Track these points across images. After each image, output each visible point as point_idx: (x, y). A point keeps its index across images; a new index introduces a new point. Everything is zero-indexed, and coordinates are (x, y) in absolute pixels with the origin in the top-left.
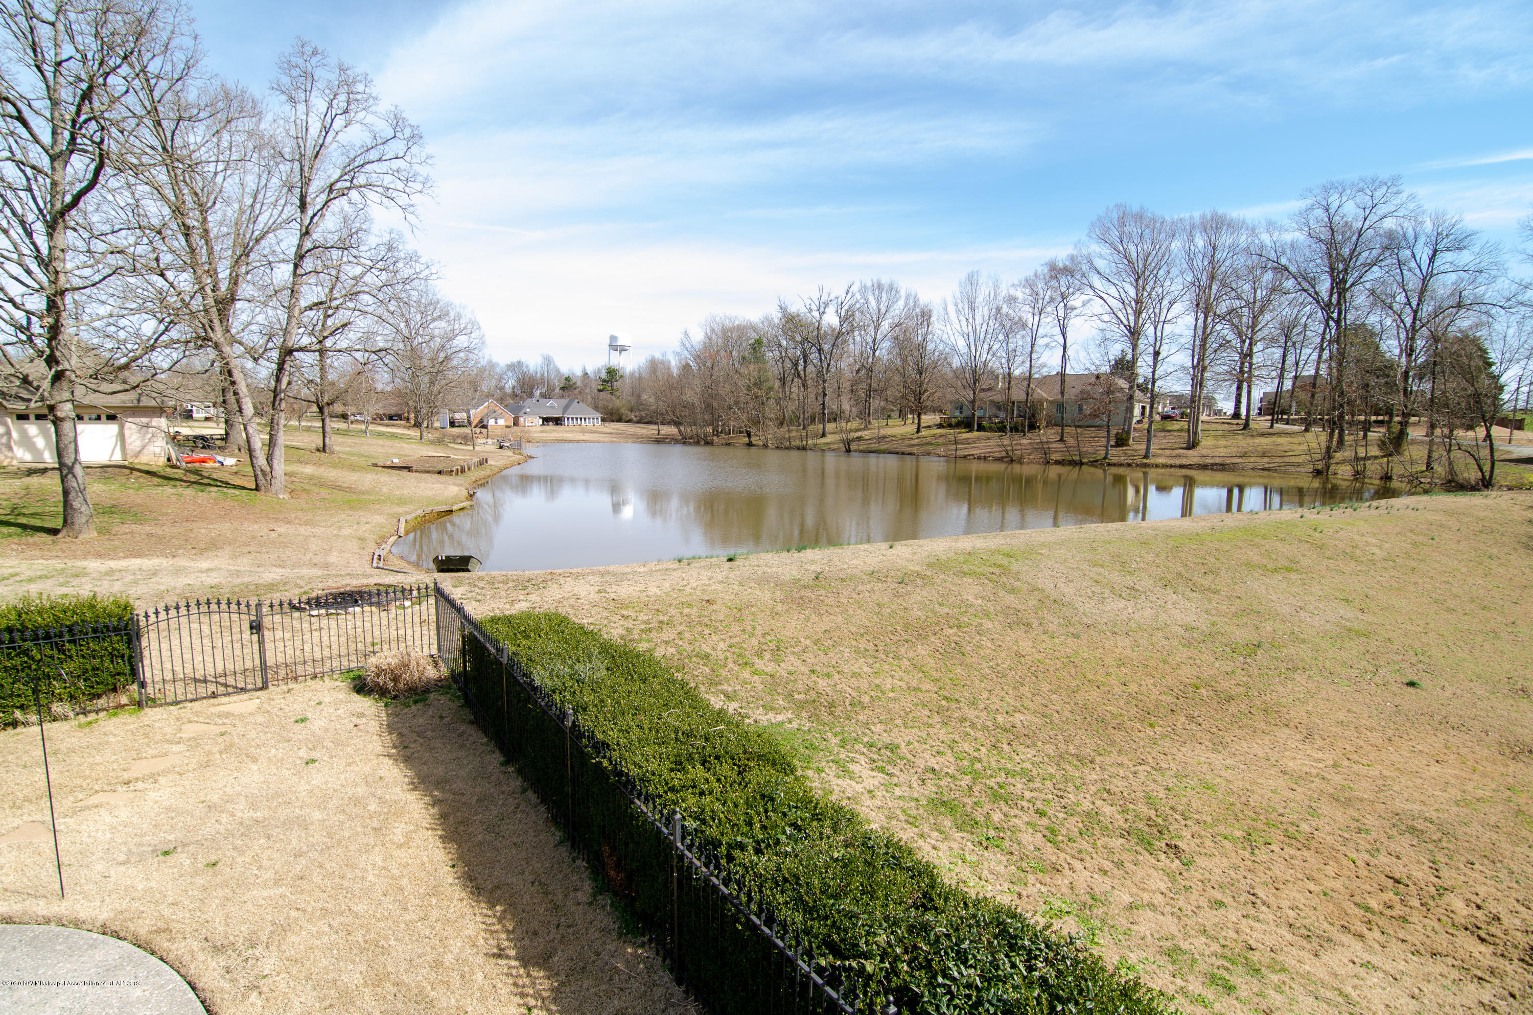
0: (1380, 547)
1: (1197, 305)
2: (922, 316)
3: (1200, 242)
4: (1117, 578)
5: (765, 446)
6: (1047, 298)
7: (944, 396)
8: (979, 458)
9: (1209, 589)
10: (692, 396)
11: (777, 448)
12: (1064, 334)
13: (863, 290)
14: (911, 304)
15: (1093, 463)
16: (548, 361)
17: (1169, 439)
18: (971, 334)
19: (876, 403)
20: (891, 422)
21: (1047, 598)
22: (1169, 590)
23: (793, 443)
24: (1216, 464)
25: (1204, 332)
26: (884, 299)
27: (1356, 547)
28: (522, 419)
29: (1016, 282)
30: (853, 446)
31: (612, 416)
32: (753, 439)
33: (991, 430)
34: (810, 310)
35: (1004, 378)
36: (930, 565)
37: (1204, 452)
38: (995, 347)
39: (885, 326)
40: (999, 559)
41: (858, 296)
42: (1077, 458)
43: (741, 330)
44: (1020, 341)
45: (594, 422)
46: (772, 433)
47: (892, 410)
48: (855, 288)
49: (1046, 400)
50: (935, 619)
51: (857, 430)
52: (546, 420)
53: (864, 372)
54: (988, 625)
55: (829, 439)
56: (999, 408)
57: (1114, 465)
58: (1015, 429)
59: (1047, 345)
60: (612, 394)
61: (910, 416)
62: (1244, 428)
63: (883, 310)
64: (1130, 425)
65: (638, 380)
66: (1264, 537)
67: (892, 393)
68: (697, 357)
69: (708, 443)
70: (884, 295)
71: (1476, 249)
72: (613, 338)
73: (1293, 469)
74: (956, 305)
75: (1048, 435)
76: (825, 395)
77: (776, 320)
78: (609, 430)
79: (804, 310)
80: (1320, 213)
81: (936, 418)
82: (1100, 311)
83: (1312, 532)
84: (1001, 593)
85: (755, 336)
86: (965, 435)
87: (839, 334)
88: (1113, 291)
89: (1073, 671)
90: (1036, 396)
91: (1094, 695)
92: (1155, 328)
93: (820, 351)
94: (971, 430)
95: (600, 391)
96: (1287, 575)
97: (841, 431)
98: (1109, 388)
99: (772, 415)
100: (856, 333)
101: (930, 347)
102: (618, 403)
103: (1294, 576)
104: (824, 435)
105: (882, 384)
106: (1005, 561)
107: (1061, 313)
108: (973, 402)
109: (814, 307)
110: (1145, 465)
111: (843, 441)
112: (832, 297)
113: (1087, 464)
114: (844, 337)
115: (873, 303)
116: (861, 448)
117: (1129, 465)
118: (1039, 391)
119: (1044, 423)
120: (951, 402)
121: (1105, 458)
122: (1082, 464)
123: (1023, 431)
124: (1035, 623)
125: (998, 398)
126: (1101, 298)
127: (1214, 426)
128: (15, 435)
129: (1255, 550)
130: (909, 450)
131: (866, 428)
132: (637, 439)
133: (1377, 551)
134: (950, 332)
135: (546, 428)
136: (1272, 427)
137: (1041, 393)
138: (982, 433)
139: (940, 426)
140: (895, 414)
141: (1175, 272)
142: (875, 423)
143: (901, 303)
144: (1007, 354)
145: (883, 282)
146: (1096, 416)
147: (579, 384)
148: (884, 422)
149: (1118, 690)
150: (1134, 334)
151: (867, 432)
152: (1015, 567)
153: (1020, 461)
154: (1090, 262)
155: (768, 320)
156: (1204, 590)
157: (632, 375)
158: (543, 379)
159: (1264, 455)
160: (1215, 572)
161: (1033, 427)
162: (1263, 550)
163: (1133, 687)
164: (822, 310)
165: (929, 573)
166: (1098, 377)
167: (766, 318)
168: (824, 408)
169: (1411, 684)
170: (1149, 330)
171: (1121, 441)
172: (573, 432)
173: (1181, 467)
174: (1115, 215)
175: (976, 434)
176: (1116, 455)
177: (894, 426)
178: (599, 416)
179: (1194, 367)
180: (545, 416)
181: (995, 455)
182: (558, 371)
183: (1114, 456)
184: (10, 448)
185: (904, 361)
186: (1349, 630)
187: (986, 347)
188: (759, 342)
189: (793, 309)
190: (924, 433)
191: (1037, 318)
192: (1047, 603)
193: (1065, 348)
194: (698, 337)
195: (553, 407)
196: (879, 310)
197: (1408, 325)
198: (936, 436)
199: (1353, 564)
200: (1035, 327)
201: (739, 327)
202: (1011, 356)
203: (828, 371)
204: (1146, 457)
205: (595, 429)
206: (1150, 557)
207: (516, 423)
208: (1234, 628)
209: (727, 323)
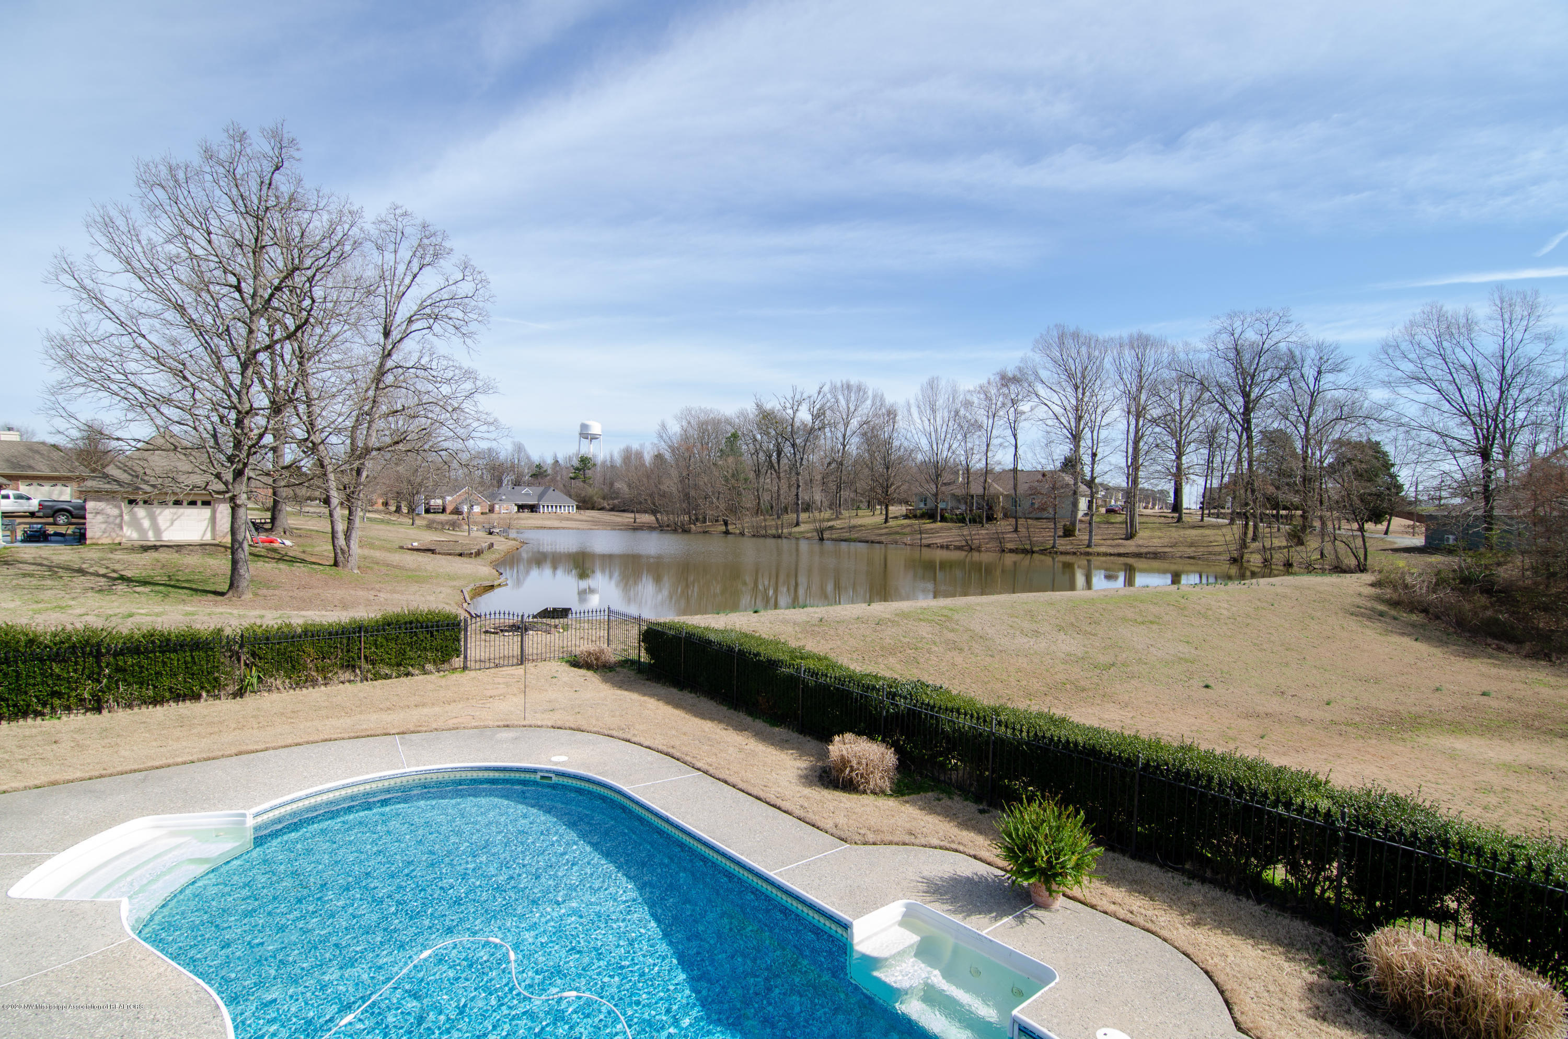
0: (1228, 610)
1: (1129, 413)
2: (888, 415)
3: (1129, 356)
4: (1026, 625)
5: (742, 534)
6: (999, 404)
7: (909, 489)
8: (942, 547)
9: (1090, 633)
10: (671, 485)
11: (754, 536)
12: (1015, 436)
13: (834, 389)
14: (878, 404)
15: (1043, 552)
16: (519, 448)
17: (1112, 530)
18: (933, 433)
19: (846, 494)
20: (860, 513)
21: (976, 635)
22: (1062, 633)
23: (769, 532)
24: (1149, 553)
25: (1135, 437)
26: (853, 398)
27: (1211, 609)
28: (497, 507)
29: (972, 388)
30: (826, 535)
31: (585, 504)
32: (730, 527)
33: (952, 521)
34: (785, 408)
35: (963, 474)
36: (897, 615)
37: (1141, 542)
38: (954, 446)
39: (854, 423)
40: (945, 612)
41: (829, 396)
42: (1028, 547)
43: (716, 423)
44: (976, 441)
45: (569, 509)
46: (748, 522)
47: (861, 501)
48: (826, 389)
49: (1002, 494)
50: (900, 645)
51: (829, 520)
52: (521, 507)
53: (833, 465)
54: (934, 648)
55: (803, 528)
56: (959, 501)
57: (1062, 553)
58: (973, 521)
59: (1001, 445)
60: (584, 482)
61: (878, 507)
62: (1178, 521)
63: (852, 408)
64: (1075, 517)
65: (611, 468)
66: (1142, 602)
67: (861, 485)
68: (673, 449)
69: (686, 531)
70: (853, 395)
71: (1352, 371)
72: (584, 427)
73: (1214, 557)
74: (919, 407)
75: (1004, 526)
76: (798, 486)
77: (751, 416)
78: (584, 518)
79: (778, 407)
80: (1225, 337)
81: (902, 509)
82: (1045, 416)
83: (1179, 599)
84: (945, 631)
85: (730, 430)
86: (928, 525)
87: (812, 430)
88: (1055, 398)
89: (987, 674)
90: (992, 491)
91: (999, 685)
92: (1092, 432)
93: (793, 445)
94: (935, 521)
95: (571, 478)
96: (1151, 626)
97: (815, 521)
98: (1054, 485)
99: (748, 505)
100: (827, 430)
101: (896, 443)
102: (590, 491)
103: (1155, 627)
104: (797, 524)
105: (852, 476)
106: (949, 614)
107: (1012, 417)
108: (936, 495)
109: (788, 405)
110: (1088, 554)
111: (816, 530)
112: (805, 396)
113: (1037, 552)
114: (815, 433)
115: (843, 402)
116: (834, 536)
117: (1074, 553)
118: (996, 486)
119: (1000, 515)
120: (916, 495)
121: (1053, 547)
122: (1033, 552)
123: (981, 522)
124: (966, 649)
125: (959, 492)
126: (1046, 405)
127: (1152, 519)
128: (126, 517)
129: (1132, 610)
130: (878, 539)
131: (837, 518)
132: (614, 527)
133: (1225, 612)
134: (914, 431)
135: (521, 515)
136: (1202, 520)
137: (997, 488)
138: (944, 524)
139: (906, 517)
140: (864, 505)
141: (1109, 383)
142: (845, 513)
143: (869, 402)
144: (966, 451)
145: (852, 383)
146: (1044, 509)
147: (549, 471)
148: (854, 513)
149: (1014, 683)
150: (1076, 437)
151: (838, 522)
152: (956, 617)
153: (978, 550)
154: (1036, 375)
155: (743, 414)
156: (1086, 633)
157: (604, 463)
158: (513, 466)
159: (1191, 545)
160: (1098, 623)
161: (990, 518)
162: (1137, 610)
163: (1024, 683)
164: (795, 407)
165: (896, 619)
166: (1044, 475)
167: (742, 414)
168: (798, 499)
169: (1207, 687)
170: (1087, 434)
171: (1069, 532)
172: (549, 519)
173: (1119, 555)
174: (1055, 334)
175: (939, 524)
176: (1063, 544)
177: (863, 517)
178: (575, 504)
179: (1128, 467)
180: (520, 503)
181: (957, 544)
182: (528, 458)
183: (1062, 545)
184: (122, 528)
185: (872, 456)
186: (1181, 659)
187: (946, 445)
188: (735, 436)
189: (768, 406)
190: (891, 523)
191: (991, 421)
192: (976, 638)
193: (1016, 448)
194: (675, 428)
195: (528, 494)
196: (848, 408)
197: (1303, 434)
198: (903, 527)
199: (1202, 621)
200: (989, 428)
201: (714, 419)
202: (969, 453)
203: (801, 464)
204: (1089, 546)
205: (570, 516)
206: (1053, 613)
207: (492, 510)
208: (1100, 656)
209: (703, 417)
